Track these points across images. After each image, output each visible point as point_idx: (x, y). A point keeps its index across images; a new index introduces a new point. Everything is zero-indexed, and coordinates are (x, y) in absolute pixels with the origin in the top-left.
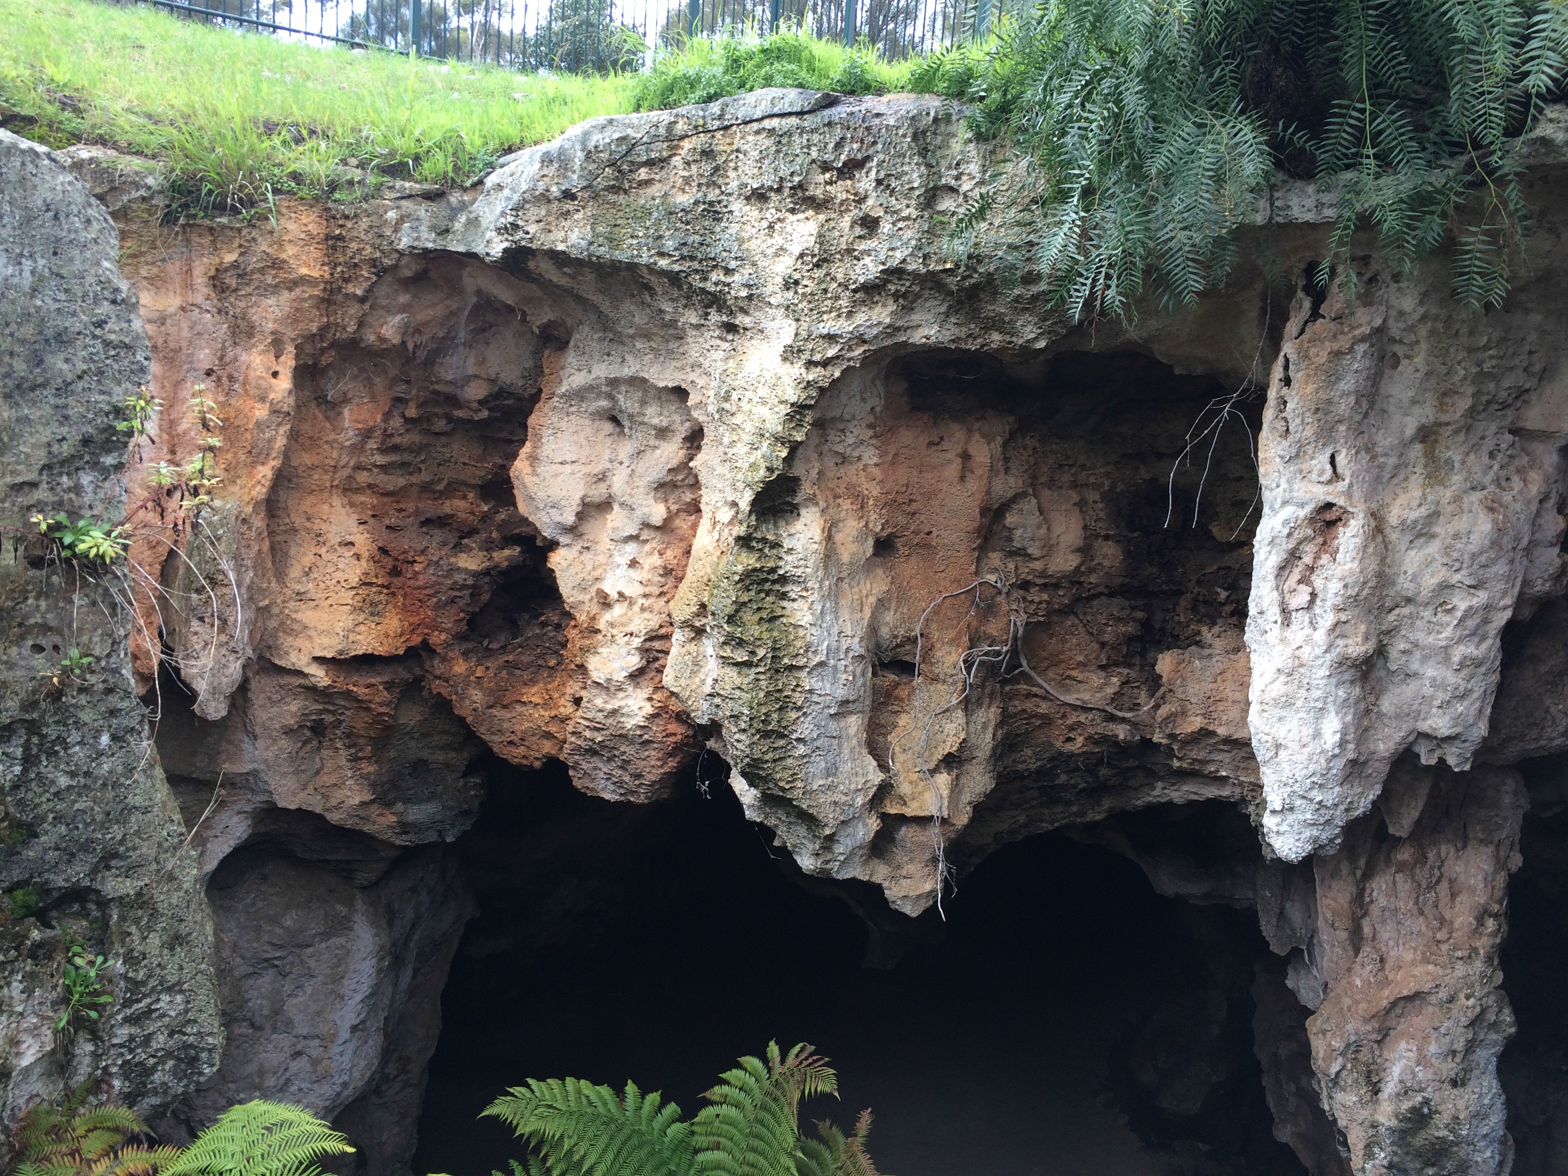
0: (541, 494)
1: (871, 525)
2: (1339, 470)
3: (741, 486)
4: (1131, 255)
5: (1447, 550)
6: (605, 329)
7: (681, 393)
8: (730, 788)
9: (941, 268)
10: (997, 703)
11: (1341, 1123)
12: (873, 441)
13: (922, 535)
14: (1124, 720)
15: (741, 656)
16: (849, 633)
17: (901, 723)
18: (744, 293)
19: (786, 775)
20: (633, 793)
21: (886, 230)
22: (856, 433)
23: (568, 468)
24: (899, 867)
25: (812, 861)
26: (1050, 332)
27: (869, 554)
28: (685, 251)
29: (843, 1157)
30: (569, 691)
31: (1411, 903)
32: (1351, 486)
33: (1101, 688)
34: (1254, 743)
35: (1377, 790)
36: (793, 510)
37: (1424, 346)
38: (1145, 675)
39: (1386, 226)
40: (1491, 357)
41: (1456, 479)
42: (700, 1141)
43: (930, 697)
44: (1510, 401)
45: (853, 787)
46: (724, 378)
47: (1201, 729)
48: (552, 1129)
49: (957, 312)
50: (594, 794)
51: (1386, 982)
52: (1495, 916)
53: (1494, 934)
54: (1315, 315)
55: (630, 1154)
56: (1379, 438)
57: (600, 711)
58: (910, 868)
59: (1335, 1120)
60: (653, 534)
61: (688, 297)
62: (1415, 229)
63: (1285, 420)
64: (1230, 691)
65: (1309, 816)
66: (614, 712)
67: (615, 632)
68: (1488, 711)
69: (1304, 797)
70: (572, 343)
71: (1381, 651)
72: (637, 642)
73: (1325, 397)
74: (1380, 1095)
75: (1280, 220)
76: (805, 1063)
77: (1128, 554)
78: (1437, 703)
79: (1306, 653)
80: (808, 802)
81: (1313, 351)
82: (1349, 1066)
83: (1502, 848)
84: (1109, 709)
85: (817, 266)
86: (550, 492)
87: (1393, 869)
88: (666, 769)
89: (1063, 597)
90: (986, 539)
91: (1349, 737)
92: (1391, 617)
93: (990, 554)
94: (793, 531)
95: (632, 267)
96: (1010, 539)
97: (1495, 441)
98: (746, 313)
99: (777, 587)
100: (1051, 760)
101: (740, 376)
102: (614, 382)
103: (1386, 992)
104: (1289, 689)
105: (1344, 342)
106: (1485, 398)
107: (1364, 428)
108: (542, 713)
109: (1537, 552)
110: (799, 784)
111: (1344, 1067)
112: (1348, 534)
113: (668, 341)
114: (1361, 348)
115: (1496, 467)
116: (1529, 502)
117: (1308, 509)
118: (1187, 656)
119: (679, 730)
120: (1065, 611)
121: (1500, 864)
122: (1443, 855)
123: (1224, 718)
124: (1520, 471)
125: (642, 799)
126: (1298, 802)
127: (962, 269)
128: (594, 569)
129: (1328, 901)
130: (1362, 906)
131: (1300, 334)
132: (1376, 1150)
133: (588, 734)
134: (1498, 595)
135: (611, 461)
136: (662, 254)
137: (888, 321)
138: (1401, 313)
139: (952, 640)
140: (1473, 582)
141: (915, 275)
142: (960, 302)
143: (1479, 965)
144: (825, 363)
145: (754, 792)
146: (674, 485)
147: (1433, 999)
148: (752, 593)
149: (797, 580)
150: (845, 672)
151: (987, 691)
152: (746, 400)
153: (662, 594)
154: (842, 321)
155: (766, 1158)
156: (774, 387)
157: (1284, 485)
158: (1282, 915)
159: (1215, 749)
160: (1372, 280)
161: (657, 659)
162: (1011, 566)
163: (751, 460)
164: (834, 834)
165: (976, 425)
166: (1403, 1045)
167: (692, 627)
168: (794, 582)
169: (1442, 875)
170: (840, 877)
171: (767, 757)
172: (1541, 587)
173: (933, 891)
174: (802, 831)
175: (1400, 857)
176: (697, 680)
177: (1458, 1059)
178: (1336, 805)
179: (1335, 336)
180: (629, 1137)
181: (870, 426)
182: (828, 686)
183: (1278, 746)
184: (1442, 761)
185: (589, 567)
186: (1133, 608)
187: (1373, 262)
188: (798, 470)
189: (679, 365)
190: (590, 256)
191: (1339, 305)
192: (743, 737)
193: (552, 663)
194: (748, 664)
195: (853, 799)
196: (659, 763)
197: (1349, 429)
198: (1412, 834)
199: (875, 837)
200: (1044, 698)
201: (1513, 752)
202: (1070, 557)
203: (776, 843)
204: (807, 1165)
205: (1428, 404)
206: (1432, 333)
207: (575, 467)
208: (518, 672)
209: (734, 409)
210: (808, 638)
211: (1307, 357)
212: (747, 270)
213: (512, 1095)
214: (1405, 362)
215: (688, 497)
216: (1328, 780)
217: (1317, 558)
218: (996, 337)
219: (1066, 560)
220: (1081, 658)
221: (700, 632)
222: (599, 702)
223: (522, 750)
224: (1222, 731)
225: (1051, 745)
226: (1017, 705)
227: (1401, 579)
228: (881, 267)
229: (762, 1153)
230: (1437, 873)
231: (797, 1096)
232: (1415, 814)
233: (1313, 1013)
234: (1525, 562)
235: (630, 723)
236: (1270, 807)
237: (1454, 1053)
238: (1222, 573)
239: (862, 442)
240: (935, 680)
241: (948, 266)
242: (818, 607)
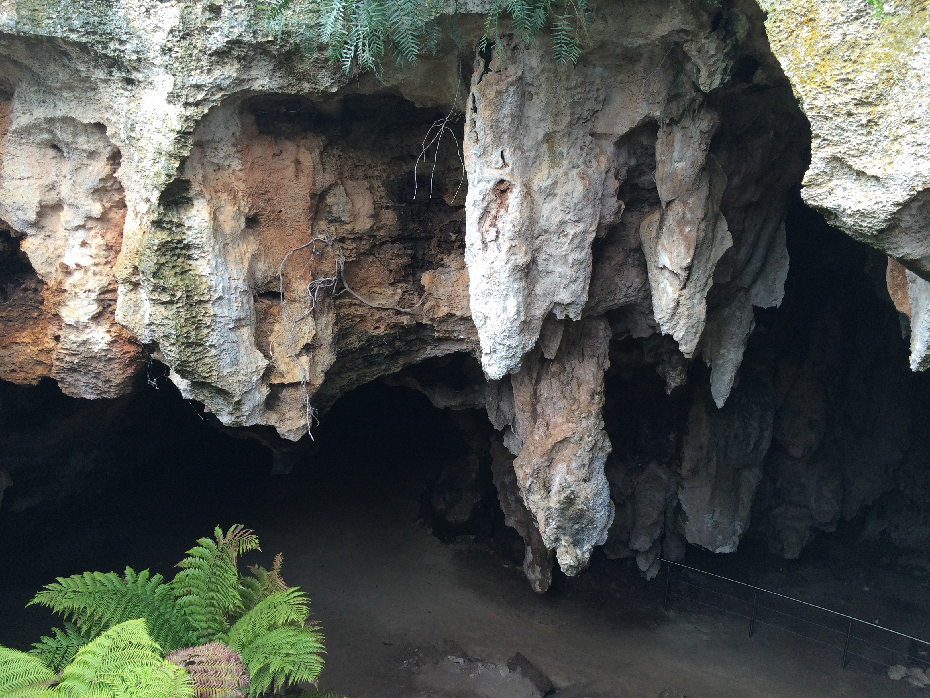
0: (8, 201)
1: (242, 209)
2: (506, 161)
3: (150, 187)
4: (375, 31)
5: (563, 201)
6: (39, 84)
7: (100, 127)
8: (170, 381)
9: (265, 40)
10: (332, 311)
11: (533, 511)
12: (236, 155)
13: (276, 213)
14: (406, 313)
15: (166, 297)
16: (236, 277)
17: (276, 329)
18: (134, 57)
19: (205, 368)
20: (105, 392)
21: (226, 14)
22: (225, 150)
23: (26, 182)
24: (284, 414)
25: (229, 418)
26: (339, 82)
27: (243, 228)
28: (88, 28)
29: (267, 583)
30: (49, 332)
31: (559, 393)
32: (513, 169)
33: (392, 296)
34: (474, 318)
35: (537, 336)
36: (188, 202)
37: (544, 87)
38: (416, 286)
39: (514, 15)
40: (578, 93)
41: (565, 162)
42: (177, 592)
43: (292, 312)
44: (589, 118)
45: (249, 370)
46: (128, 115)
47: (448, 314)
48: (77, 604)
49: (280, 69)
50: (78, 397)
51: (550, 435)
52: (599, 393)
53: (599, 403)
54: (487, 69)
55: (132, 609)
56: (525, 141)
57: (74, 343)
58: (291, 414)
59: (531, 510)
60: (95, 224)
61: (96, 61)
62: (531, 17)
63: (476, 132)
64: (461, 291)
65: (504, 354)
66: (84, 343)
67: (77, 290)
68: (587, 287)
69: (501, 344)
70: (16, 95)
71: (534, 261)
72: (94, 296)
73: (495, 118)
74: (551, 493)
75: (462, 11)
76: (238, 535)
77: (400, 217)
78: (563, 286)
79: (496, 266)
80: (222, 383)
81: (487, 91)
82: (535, 481)
83: (600, 358)
84: (397, 308)
85: (183, 38)
86: (15, 199)
87: (549, 377)
88: (127, 375)
89: (365, 245)
90: (316, 213)
91: (521, 309)
92: (538, 241)
93: (319, 222)
94: (190, 215)
95: (51, 40)
96: (330, 212)
97: (583, 140)
98: (138, 71)
99: (184, 252)
100: (368, 340)
101: (139, 114)
102: (51, 121)
103: (550, 440)
104: (489, 286)
105: (503, 86)
106: (576, 117)
107: (517, 136)
108: (32, 348)
109: (607, 200)
110: (214, 373)
111: (532, 482)
112: (513, 197)
113: (86, 91)
114: (512, 89)
115: (584, 155)
116: (601, 173)
117: (492, 183)
118: (437, 273)
119: (132, 349)
120: (369, 253)
121: (600, 366)
122: (573, 366)
123: (460, 306)
124: (596, 157)
125: (112, 395)
126: (498, 347)
127: (279, 41)
128: (56, 249)
129: (520, 398)
130: (536, 398)
131: (480, 82)
132: (551, 521)
133: (67, 358)
134: (589, 225)
135: (57, 176)
136: (72, 30)
137: (235, 75)
138: (531, 68)
139: (301, 276)
140: (576, 219)
141: (249, 45)
142: (280, 63)
143: (593, 419)
144: (197, 104)
145: (186, 381)
146: (105, 190)
147: (572, 440)
148: (168, 257)
149: (197, 247)
150: (236, 301)
151: (326, 304)
152: (145, 130)
153: (107, 263)
154: (204, 75)
155: (220, 593)
156: (164, 121)
157: (478, 171)
158: (498, 409)
159: (456, 324)
160: (515, 48)
161: (110, 305)
162: (333, 228)
163: (155, 170)
164: (240, 400)
165: (302, 142)
166: (560, 466)
167: (130, 282)
168: (195, 248)
169: (573, 376)
170: (248, 425)
171: (191, 359)
172: (609, 219)
173: (306, 425)
174: (220, 401)
175: (553, 370)
176: (139, 316)
177: (586, 469)
178: (517, 346)
179: (498, 82)
180: (131, 599)
181: (234, 145)
182: (226, 311)
183: (486, 318)
184: (567, 316)
185: (52, 249)
186: (405, 249)
187: (515, 38)
188: (188, 175)
189: (96, 107)
190: (18, 32)
191: (499, 64)
192: (173, 348)
193: (35, 315)
194: (171, 302)
195: (250, 378)
196: (121, 372)
197: (509, 136)
198: (557, 357)
199: (267, 398)
200: (360, 306)
201: (601, 308)
202: (367, 221)
203: (206, 411)
204: (246, 592)
205: (548, 121)
206: (548, 79)
207: (31, 181)
208: (11, 323)
209: (139, 136)
210: (209, 283)
211: (484, 95)
212: (135, 41)
213: (48, 589)
214: (535, 97)
215: (117, 197)
216: (512, 333)
217: (498, 211)
218: (306, 85)
219: (365, 223)
220: (379, 280)
221: (136, 285)
222: (72, 337)
223: (22, 375)
224: (459, 313)
225: (367, 332)
226: (344, 311)
227: (541, 220)
228: (226, 39)
229: (218, 591)
230: (571, 375)
231: (235, 555)
232: (557, 346)
233: (516, 457)
234: (601, 206)
235: (96, 349)
236: (484, 352)
237: (584, 465)
238: (452, 224)
239: (229, 156)
240: (293, 301)
241: (270, 39)
242: (213, 263)
